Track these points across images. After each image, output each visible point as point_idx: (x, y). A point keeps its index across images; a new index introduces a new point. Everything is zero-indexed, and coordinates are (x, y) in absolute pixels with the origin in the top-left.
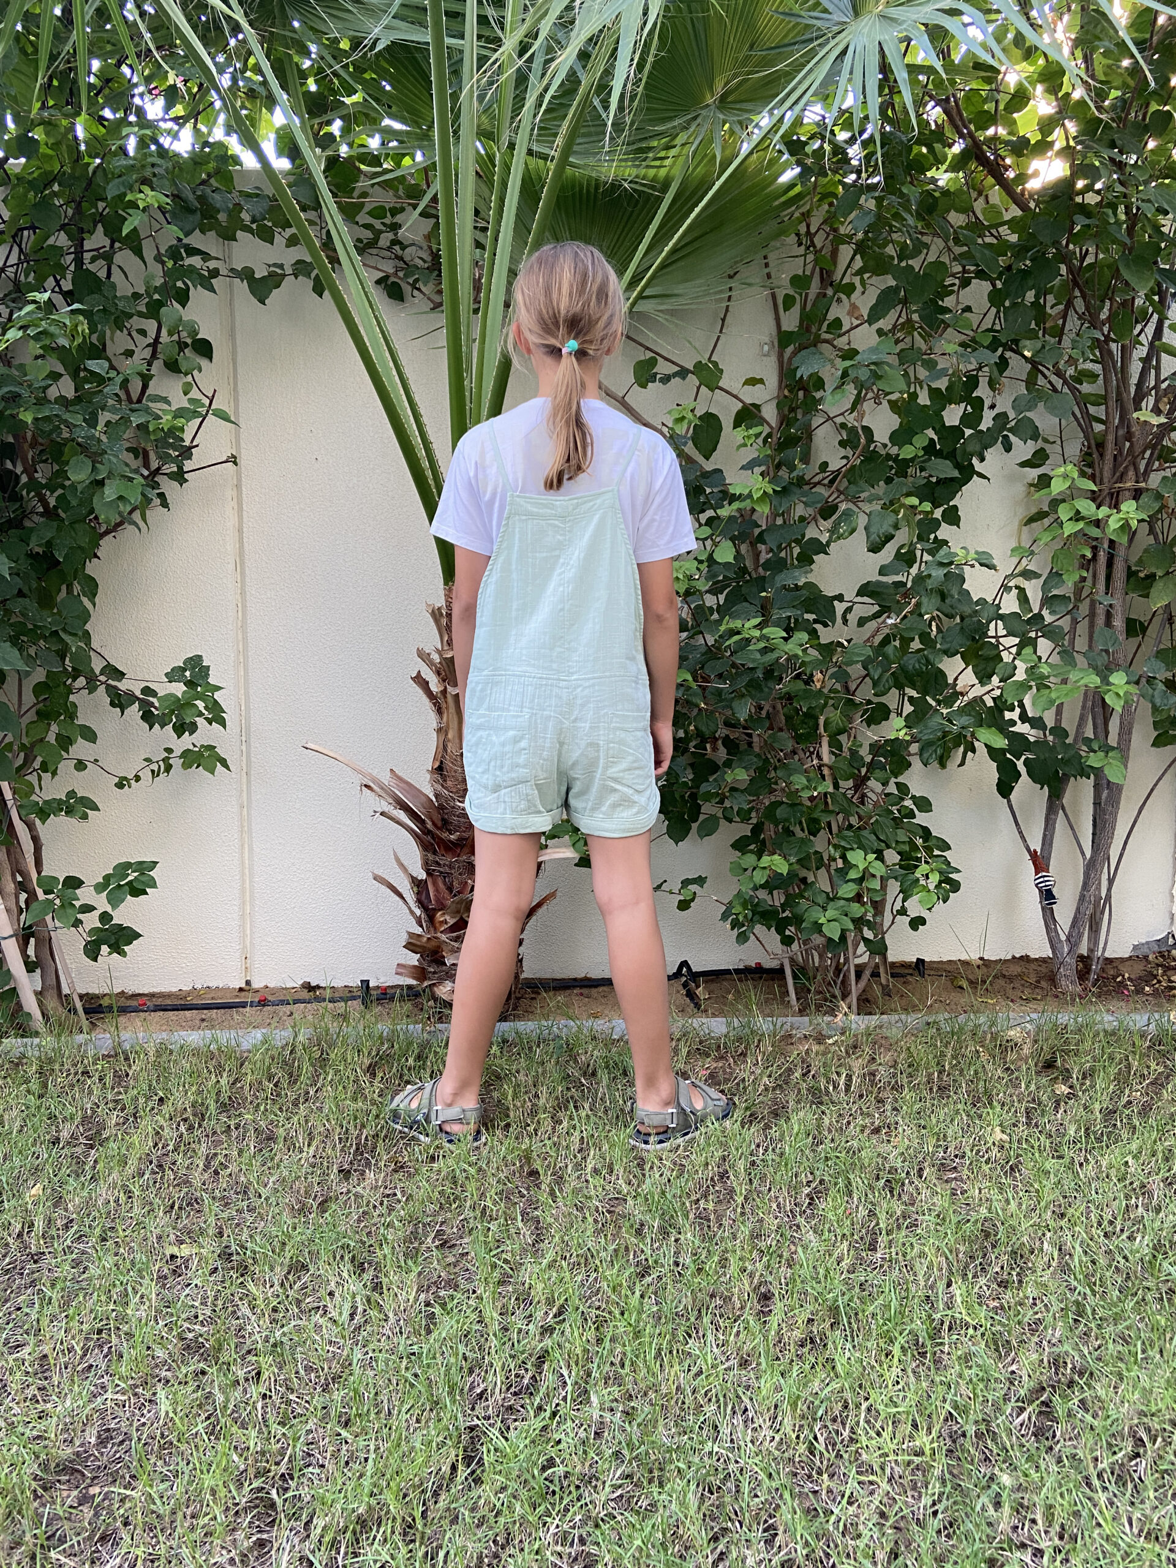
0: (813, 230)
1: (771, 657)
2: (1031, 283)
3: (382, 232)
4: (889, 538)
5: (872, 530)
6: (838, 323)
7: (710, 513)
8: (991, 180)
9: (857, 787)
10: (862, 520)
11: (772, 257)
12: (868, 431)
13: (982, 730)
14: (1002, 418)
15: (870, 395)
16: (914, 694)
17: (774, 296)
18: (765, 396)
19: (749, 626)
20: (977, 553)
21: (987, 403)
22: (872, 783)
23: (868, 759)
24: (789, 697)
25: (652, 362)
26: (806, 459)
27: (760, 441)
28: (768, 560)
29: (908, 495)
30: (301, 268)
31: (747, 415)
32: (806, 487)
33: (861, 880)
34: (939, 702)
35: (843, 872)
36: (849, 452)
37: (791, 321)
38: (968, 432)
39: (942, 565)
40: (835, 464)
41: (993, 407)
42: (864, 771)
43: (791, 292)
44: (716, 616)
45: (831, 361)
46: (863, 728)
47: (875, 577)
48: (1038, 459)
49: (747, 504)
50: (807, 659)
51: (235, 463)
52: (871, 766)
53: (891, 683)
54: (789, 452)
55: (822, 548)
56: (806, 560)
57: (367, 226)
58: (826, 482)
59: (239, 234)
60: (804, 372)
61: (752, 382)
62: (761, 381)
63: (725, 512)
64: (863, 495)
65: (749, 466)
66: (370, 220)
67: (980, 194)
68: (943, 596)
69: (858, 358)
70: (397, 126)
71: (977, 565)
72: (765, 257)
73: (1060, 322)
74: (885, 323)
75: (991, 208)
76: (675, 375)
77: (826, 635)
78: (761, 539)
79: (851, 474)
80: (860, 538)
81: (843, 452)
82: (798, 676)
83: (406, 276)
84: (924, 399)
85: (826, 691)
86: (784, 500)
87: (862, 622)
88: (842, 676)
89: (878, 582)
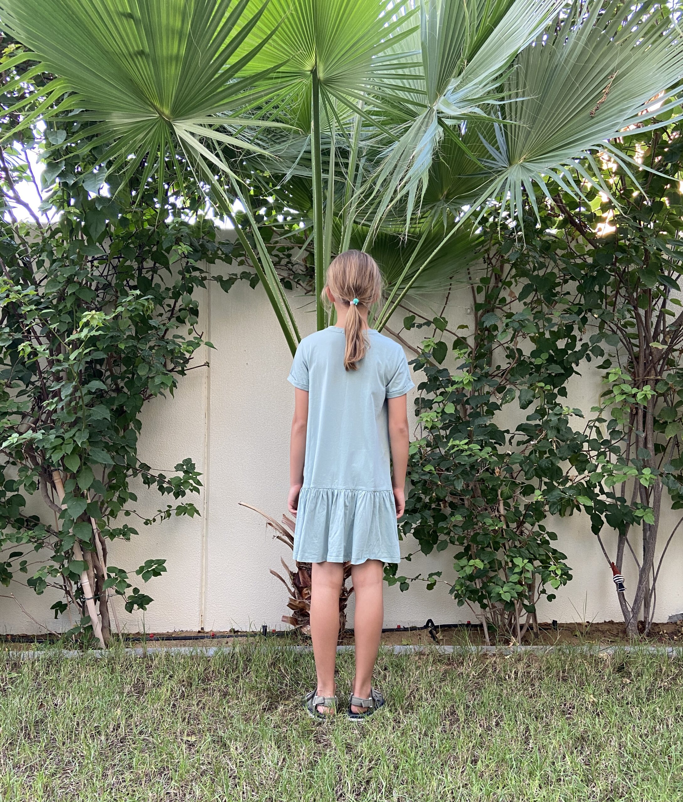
0: (491, 256)
1: (473, 459)
2: (596, 282)
3: (283, 258)
4: (531, 402)
5: (522, 398)
6: (504, 299)
7: (442, 390)
8: (578, 233)
9: (518, 527)
10: (517, 393)
11: (471, 269)
12: (519, 351)
13: (580, 497)
14: (586, 346)
15: (521, 334)
16: (547, 480)
17: (473, 288)
18: (469, 334)
19: (462, 443)
20: (574, 409)
21: (578, 338)
22: (527, 525)
23: (523, 512)
24: (482, 480)
25: (413, 318)
26: (489, 364)
27: (466, 355)
28: (471, 413)
29: (539, 382)
30: (245, 275)
31: (460, 343)
32: (490, 378)
33: (521, 573)
34: (559, 483)
35: (512, 569)
36: (511, 360)
37: (481, 299)
38: (570, 352)
39: (556, 415)
40: (504, 366)
41: (581, 340)
42: (521, 518)
43: (481, 285)
44: (445, 440)
45: (501, 319)
46: (521, 497)
47: (525, 421)
48: (607, 364)
49: (460, 386)
50: (491, 460)
51: (208, 366)
52: (525, 516)
53: (534, 473)
54: (481, 361)
55: (498, 407)
56: (490, 413)
57: (276, 256)
58: (500, 375)
59: (217, 261)
60: (487, 324)
61: (462, 327)
62: (467, 327)
63: (450, 389)
64: (518, 382)
65: (461, 368)
66: (278, 253)
67: (573, 239)
68: (558, 430)
69: (513, 317)
70: (292, 211)
71: (574, 415)
72: (468, 269)
73: (614, 299)
74: (528, 300)
75: (579, 246)
76: (424, 324)
77: (501, 450)
78: (467, 402)
79: (512, 371)
80: (516, 402)
81: (508, 361)
82: (487, 470)
83: (294, 278)
84: (547, 336)
85: (502, 478)
86: (478, 384)
87: (519, 444)
88: (510, 470)
89: (526, 424)
